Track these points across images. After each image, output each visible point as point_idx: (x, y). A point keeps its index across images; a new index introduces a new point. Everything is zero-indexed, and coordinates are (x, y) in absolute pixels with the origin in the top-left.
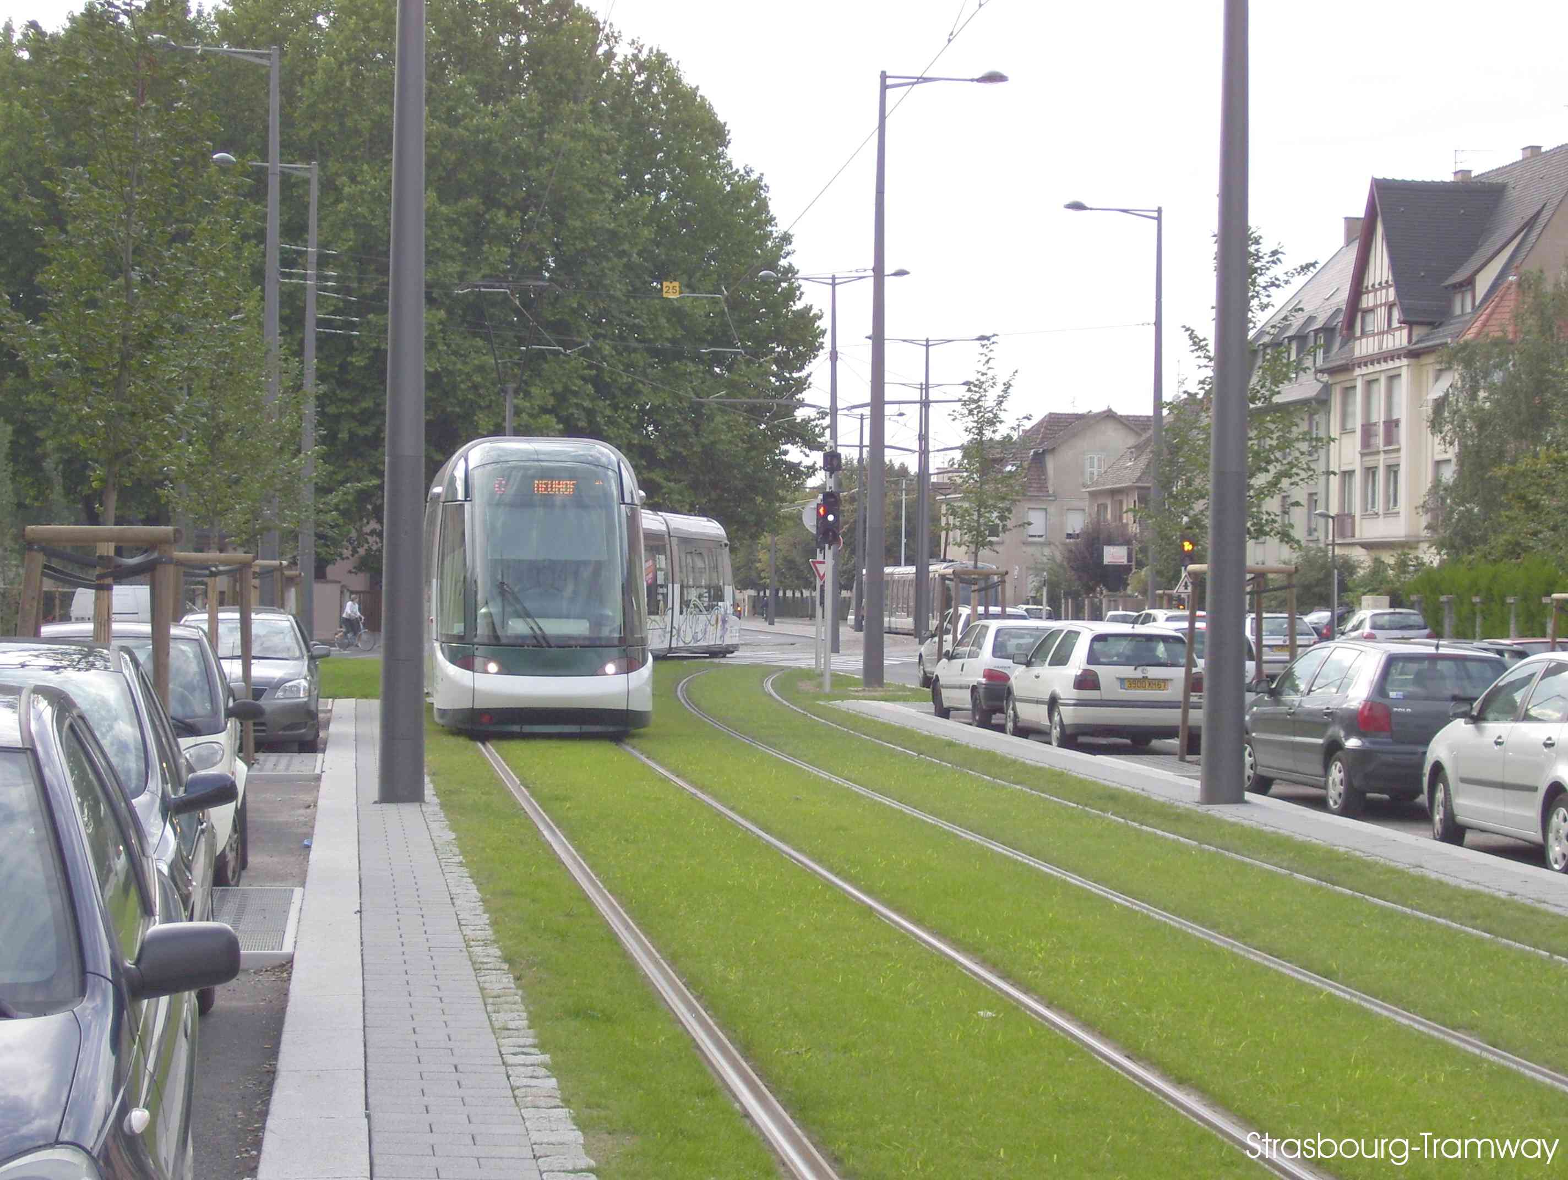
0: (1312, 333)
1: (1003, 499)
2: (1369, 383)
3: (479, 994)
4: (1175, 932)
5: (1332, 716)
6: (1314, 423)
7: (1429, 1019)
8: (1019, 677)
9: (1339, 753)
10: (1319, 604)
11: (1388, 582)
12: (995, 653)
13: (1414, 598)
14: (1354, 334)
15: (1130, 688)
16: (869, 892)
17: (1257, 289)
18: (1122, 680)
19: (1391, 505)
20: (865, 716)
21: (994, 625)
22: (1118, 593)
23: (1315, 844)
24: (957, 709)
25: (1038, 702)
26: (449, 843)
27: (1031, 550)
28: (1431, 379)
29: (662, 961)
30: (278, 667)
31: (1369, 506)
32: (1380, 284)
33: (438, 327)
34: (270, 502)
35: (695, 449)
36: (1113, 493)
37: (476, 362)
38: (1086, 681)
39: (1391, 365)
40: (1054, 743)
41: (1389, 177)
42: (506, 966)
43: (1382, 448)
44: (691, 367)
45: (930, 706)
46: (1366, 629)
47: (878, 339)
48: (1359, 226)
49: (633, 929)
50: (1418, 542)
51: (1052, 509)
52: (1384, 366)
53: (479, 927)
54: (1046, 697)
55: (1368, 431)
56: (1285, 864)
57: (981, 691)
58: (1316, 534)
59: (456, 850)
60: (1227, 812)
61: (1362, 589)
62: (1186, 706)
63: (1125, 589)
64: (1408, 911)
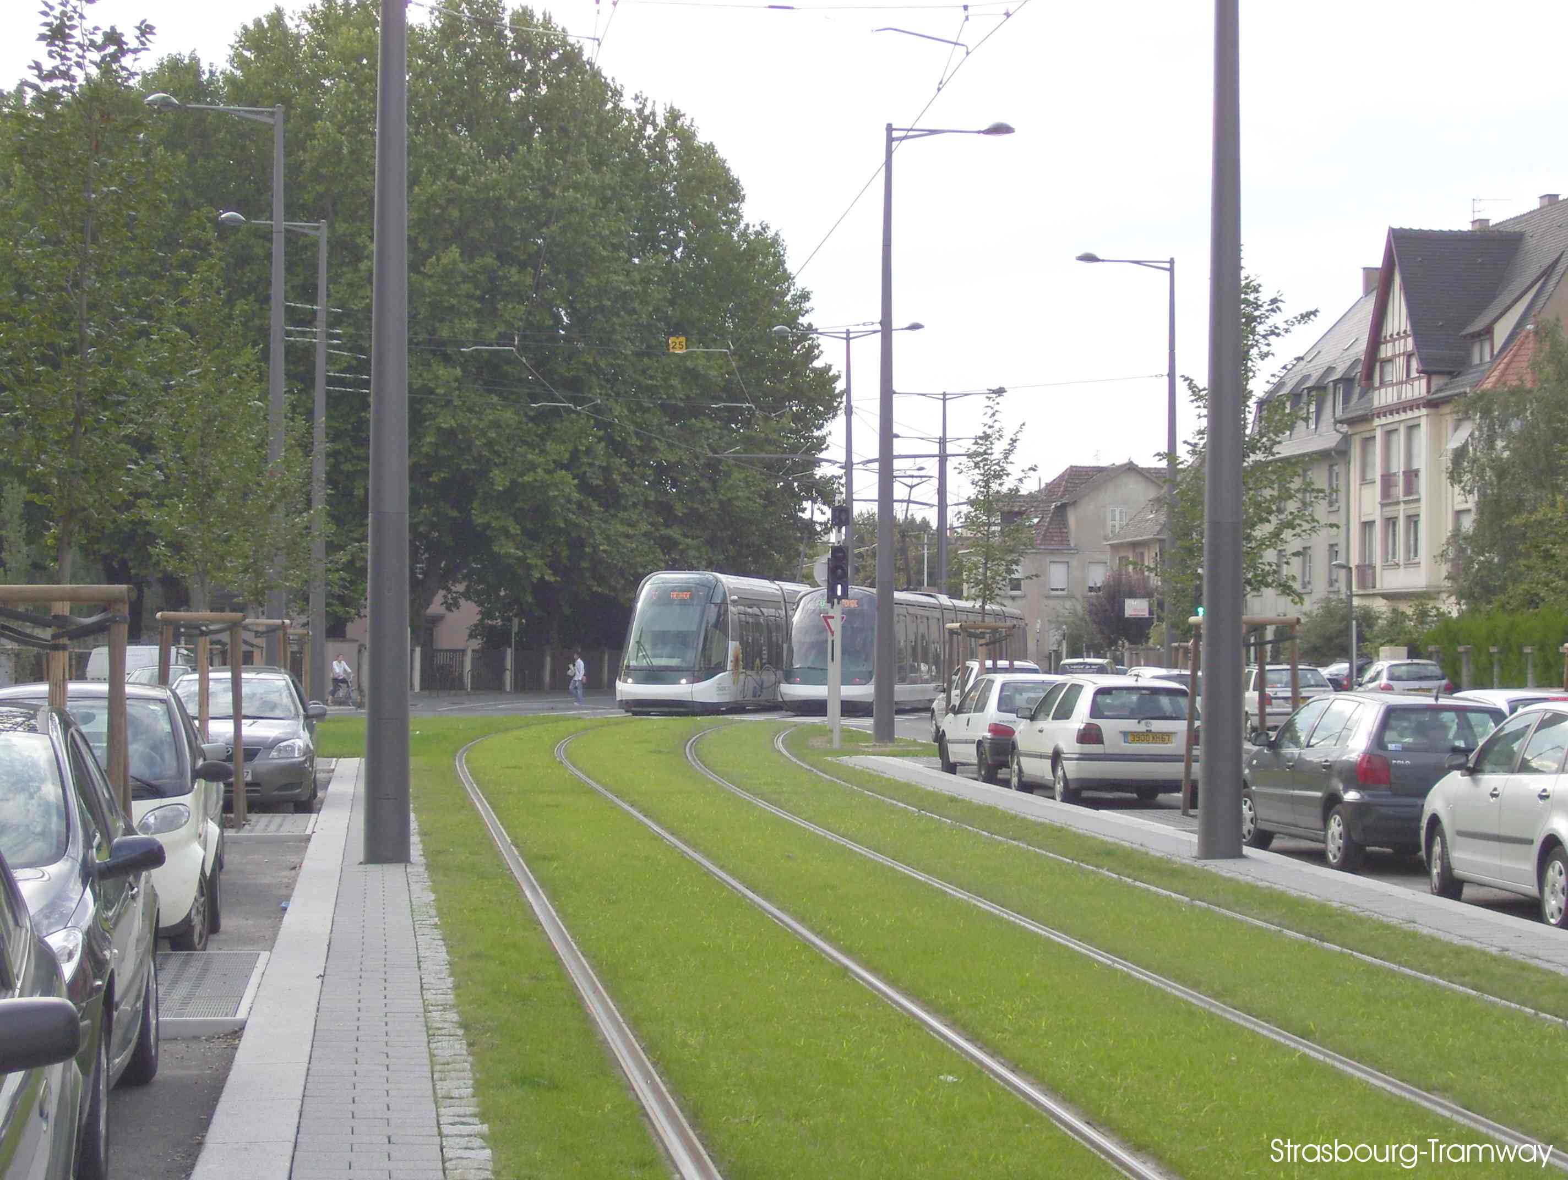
0: (1331, 384)
1: (1012, 551)
2: (1389, 433)
3: (427, 1062)
4: (1153, 990)
5: (1329, 768)
6: (1334, 475)
7: (1402, 1081)
8: (1023, 730)
9: (1338, 807)
10: (1339, 656)
11: (1406, 633)
12: (999, 709)
13: (1431, 648)
14: (1373, 384)
15: (1133, 741)
16: (848, 952)
17: (1257, 337)
18: (1125, 734)
19: (1412, 555)
20: (872, 772)
21: (999, 679)
22: (1139, 646)
23: (1310, 900)
24: (963, 764)
25: (1041, 756)
26: (427, 905)
27: (1051, 603)
28: (1450, 428)
29: (624, 1025)
30: (271, 726)
31: (1390, 557)
32: (1398, 334)
33: (456, 385)
34: (273, 561)
35: (712, 505)
36: (1134, 545)
37: (491, 417)
38: (1089, 735)
39: (1410, 414)
40: (1058, 798)
41: (1406, 226)
42: (460, 1032)
43: (1402, 498)
44: (709, 425)
45: (937, 761)
46: (1384, 681)
47: (887, 393)
48: (1377, 276)
49: (600, 992)
50: (1439, 593)
51: (1074, 563)
52: (1403, 416)
53: (440, 991)
54: (1050, 751)
55: (1388, 480)
56: (1276, 920)
57: (987, 745)
58: (1337, 585)
59: (433, 912)
60: (1224, 868)
61: (1380, 641)
62: (1189, 759)
63: (1147, 642)
64: (1395, 967)
